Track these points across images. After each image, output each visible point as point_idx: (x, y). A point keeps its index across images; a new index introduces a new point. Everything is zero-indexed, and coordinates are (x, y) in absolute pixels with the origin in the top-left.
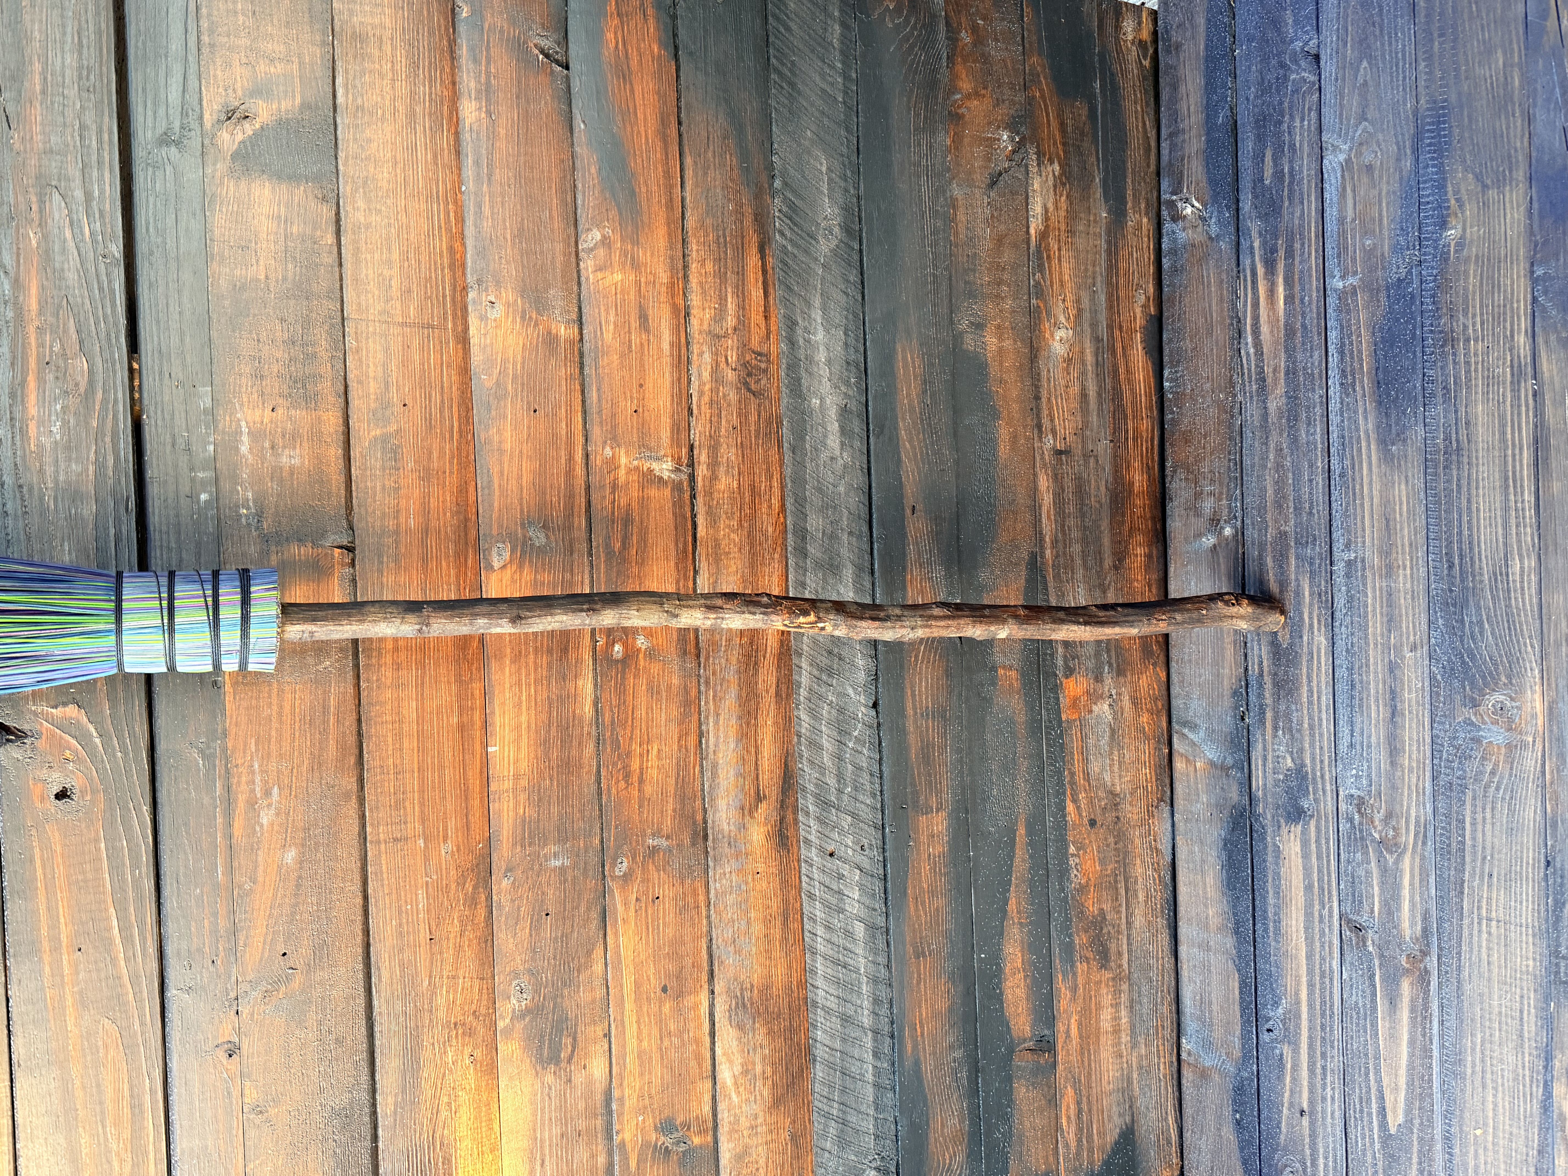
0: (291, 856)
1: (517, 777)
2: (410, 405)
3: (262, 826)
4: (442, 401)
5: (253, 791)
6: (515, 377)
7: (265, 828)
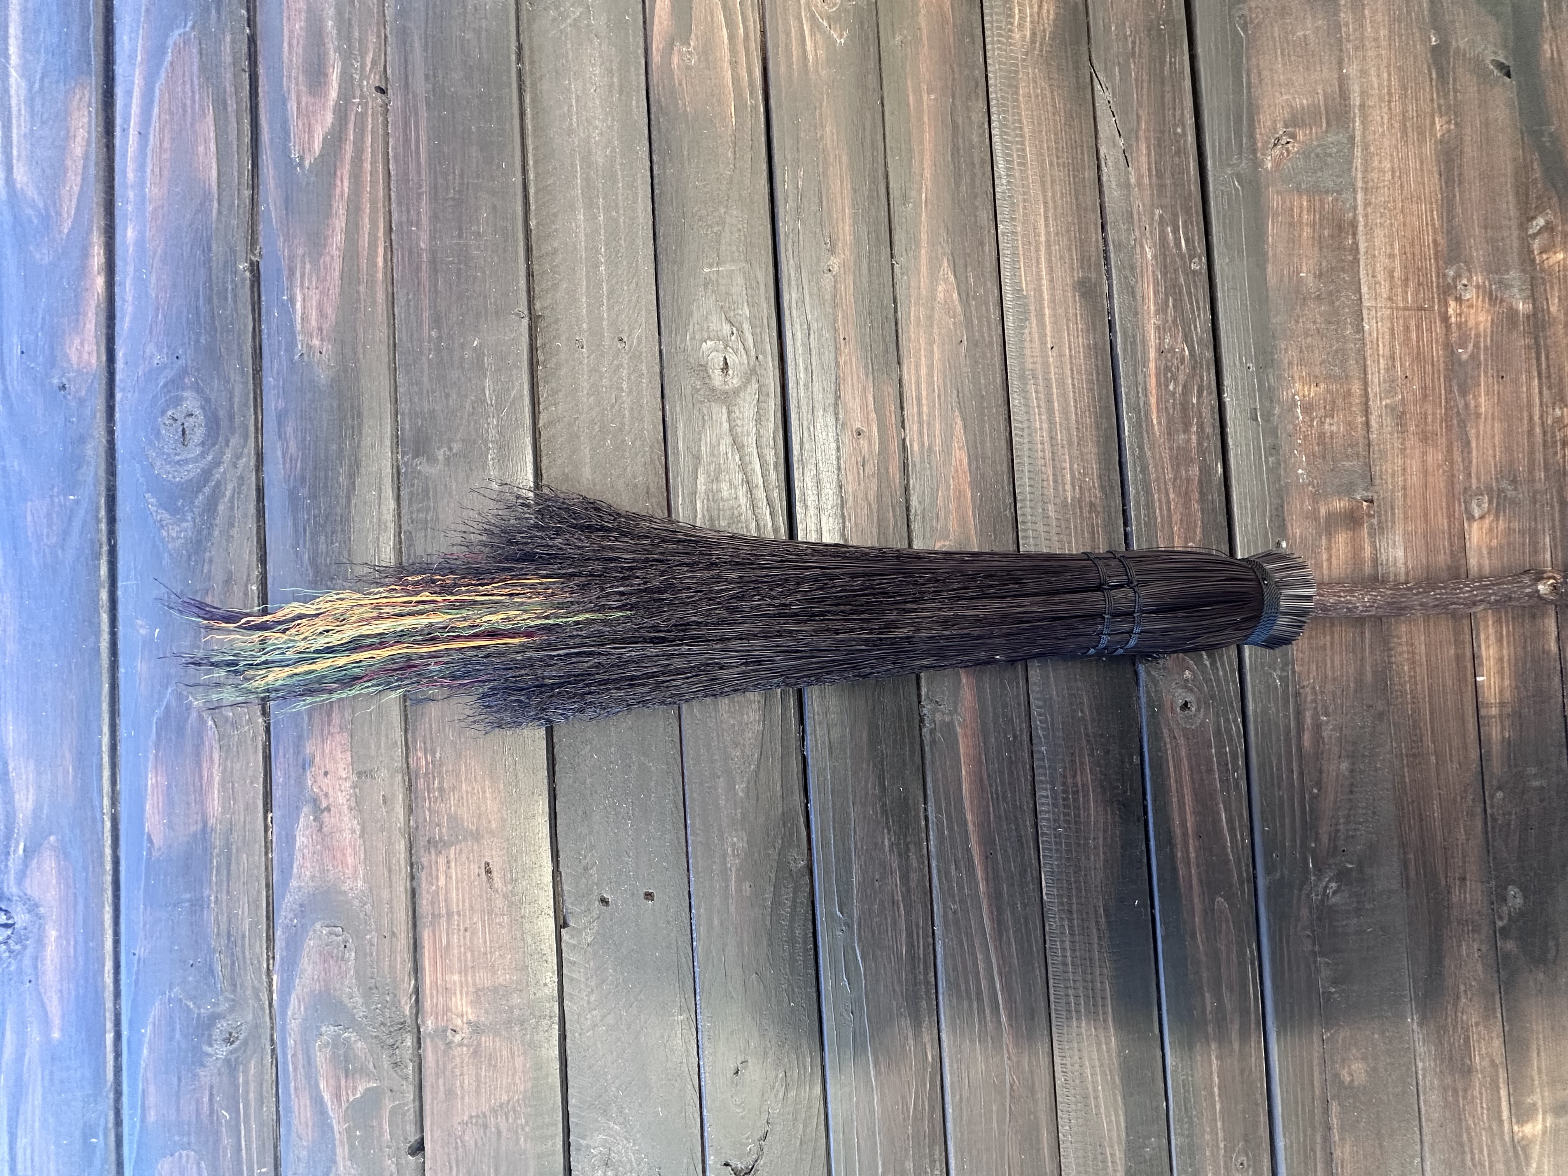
0: (1344, 766)
1: (1502, 704)
2: (1410, 377)
3: (1323, 738)
4: (1433, 373)
5: (1315, 708)
6: (1486, 348)
7: (1326, 740)
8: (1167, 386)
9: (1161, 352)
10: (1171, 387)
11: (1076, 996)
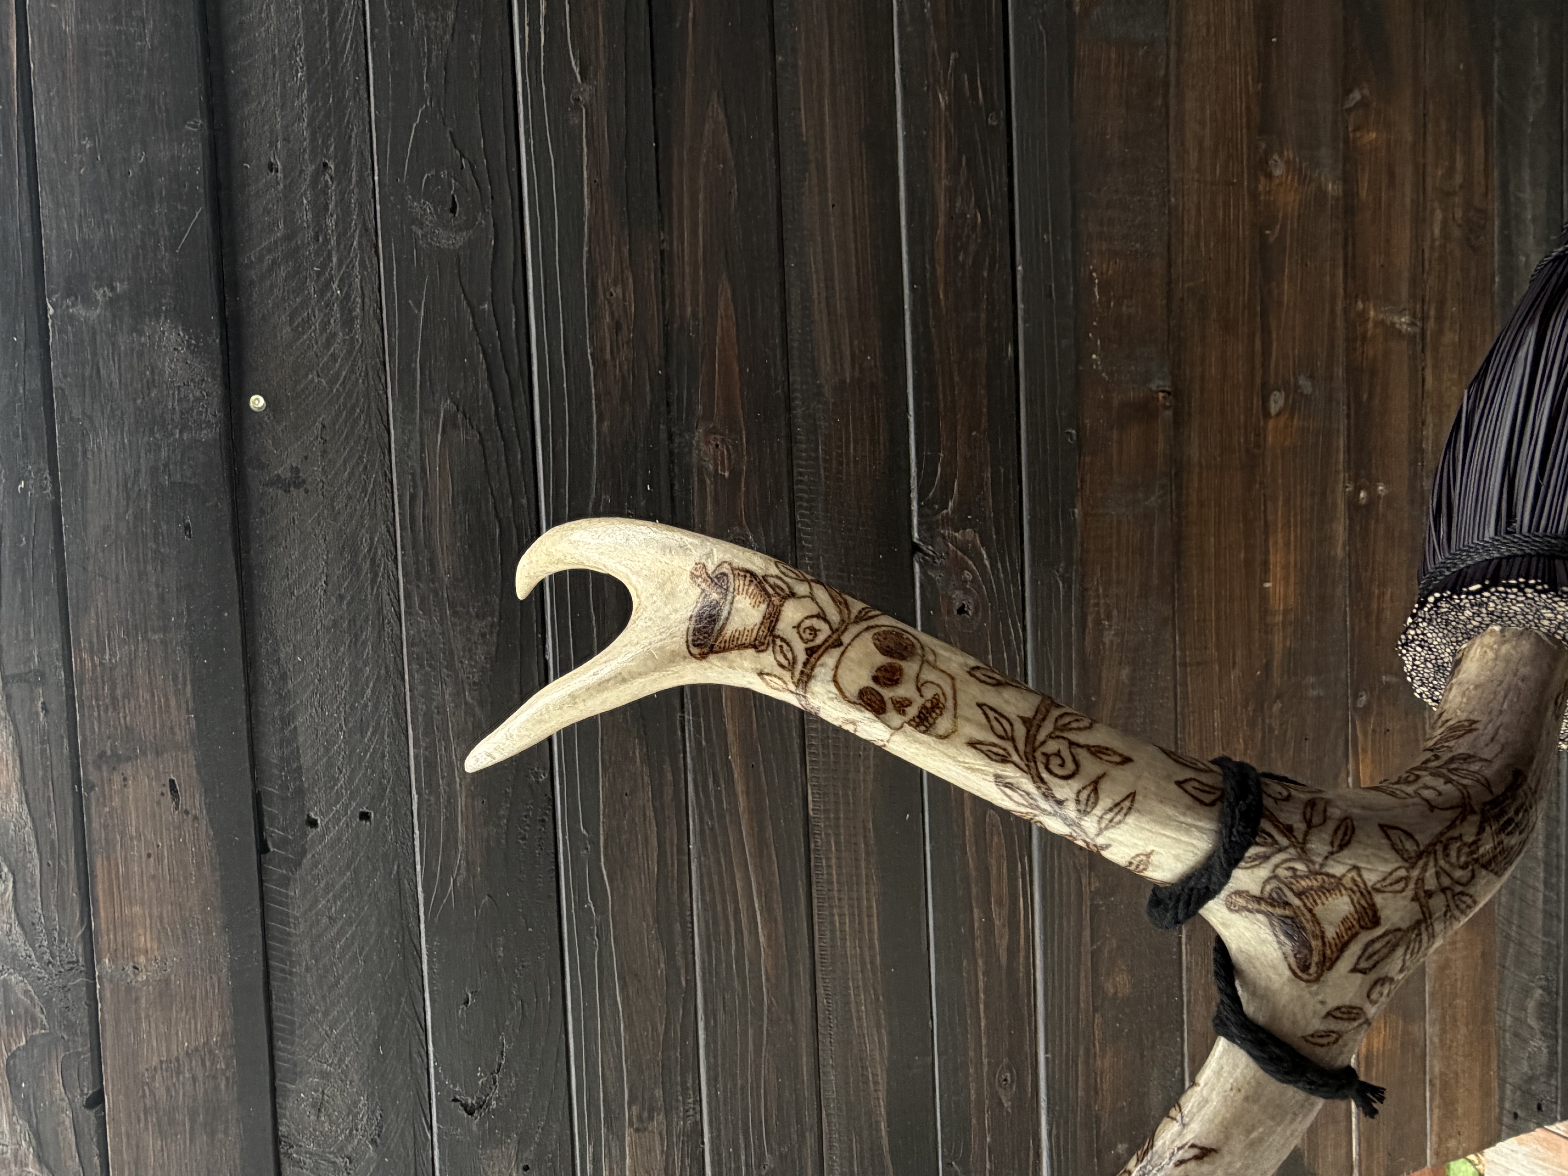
0: (1125, 673)
1: (1286, 612)
2: (1214, 259)
3: (1104, 644)
4: (1238, 255)
5: (1098, 613)
6: (1292, 231)
7: (1107, 646)
8: (956, 257)
9: (950, 217)
10: (961, 258)
11: (841, 915)
